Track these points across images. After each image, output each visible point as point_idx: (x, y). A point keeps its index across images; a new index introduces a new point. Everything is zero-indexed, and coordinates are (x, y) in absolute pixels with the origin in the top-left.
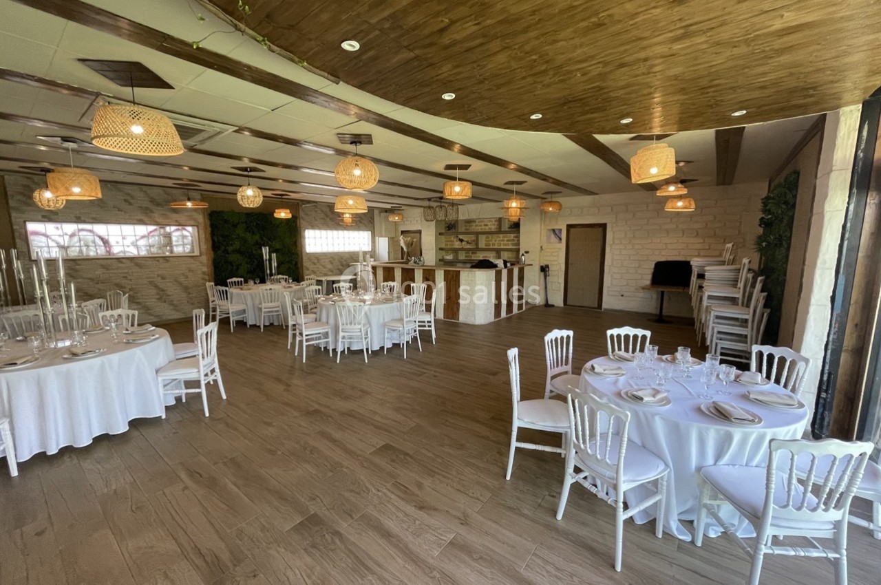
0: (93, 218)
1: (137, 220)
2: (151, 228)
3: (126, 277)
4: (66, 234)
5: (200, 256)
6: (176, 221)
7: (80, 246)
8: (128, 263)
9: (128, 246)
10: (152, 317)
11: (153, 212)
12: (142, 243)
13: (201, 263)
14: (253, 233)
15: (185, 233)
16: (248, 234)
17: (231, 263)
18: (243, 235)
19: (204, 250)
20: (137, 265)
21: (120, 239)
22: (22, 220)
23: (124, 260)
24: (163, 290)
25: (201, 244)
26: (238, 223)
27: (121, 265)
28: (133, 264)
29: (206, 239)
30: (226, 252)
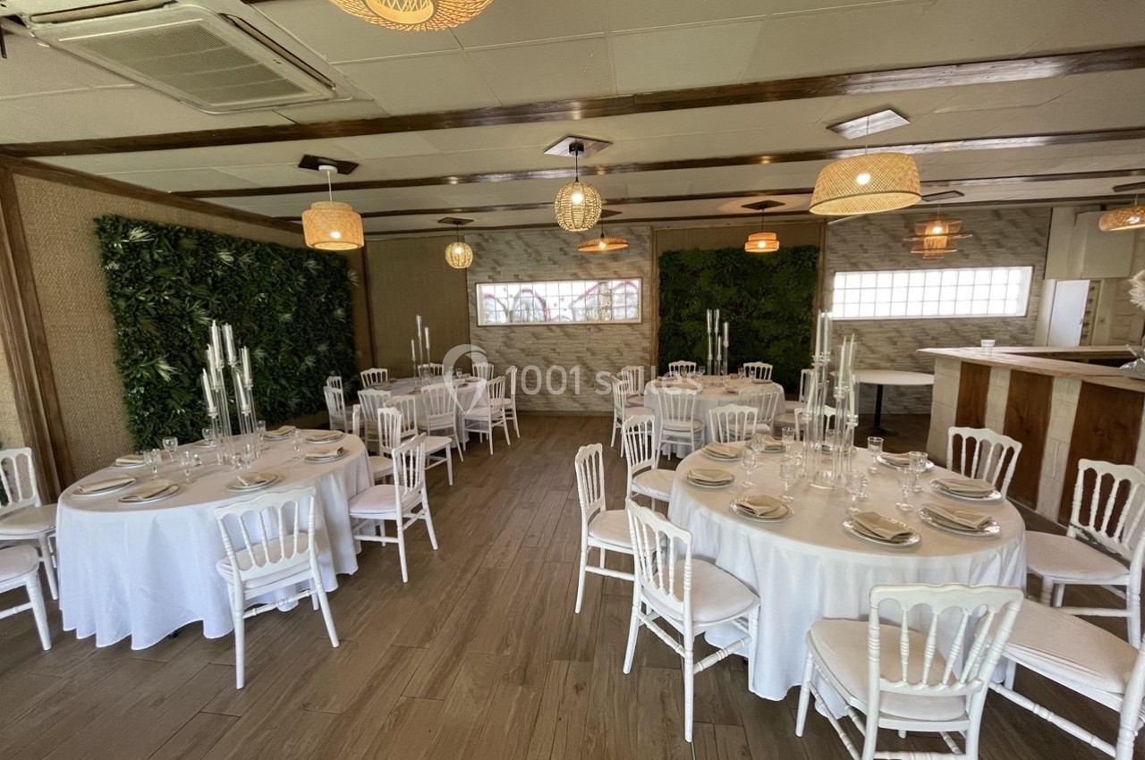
0: (531, 276)
1: (572, 275)
2: (591, 284)
3: (554, 349)
4: (511, 296)
5: (642, 323)
6: (615, 273)
7: (521, 310)
8: (558, 332)
9: (565, 310)
10: (577, 405)
11: (589, 262)
12: (580, 305)
13: (642, 334)
14: (725, 285)
15: (630, 289)
16: (717, 287)
17: (683, 336)
18: (708, 289)
19: (647, 315)
20: (568, 335)
21: (556, 300)
22: (474, 282)
23: (554, 328)
24: (591, 370)
25: (645, 305)
26: (703, 268)
27: (551, 334)
28: (562, 334)
29: (652, 297)
30: (678, 317)
